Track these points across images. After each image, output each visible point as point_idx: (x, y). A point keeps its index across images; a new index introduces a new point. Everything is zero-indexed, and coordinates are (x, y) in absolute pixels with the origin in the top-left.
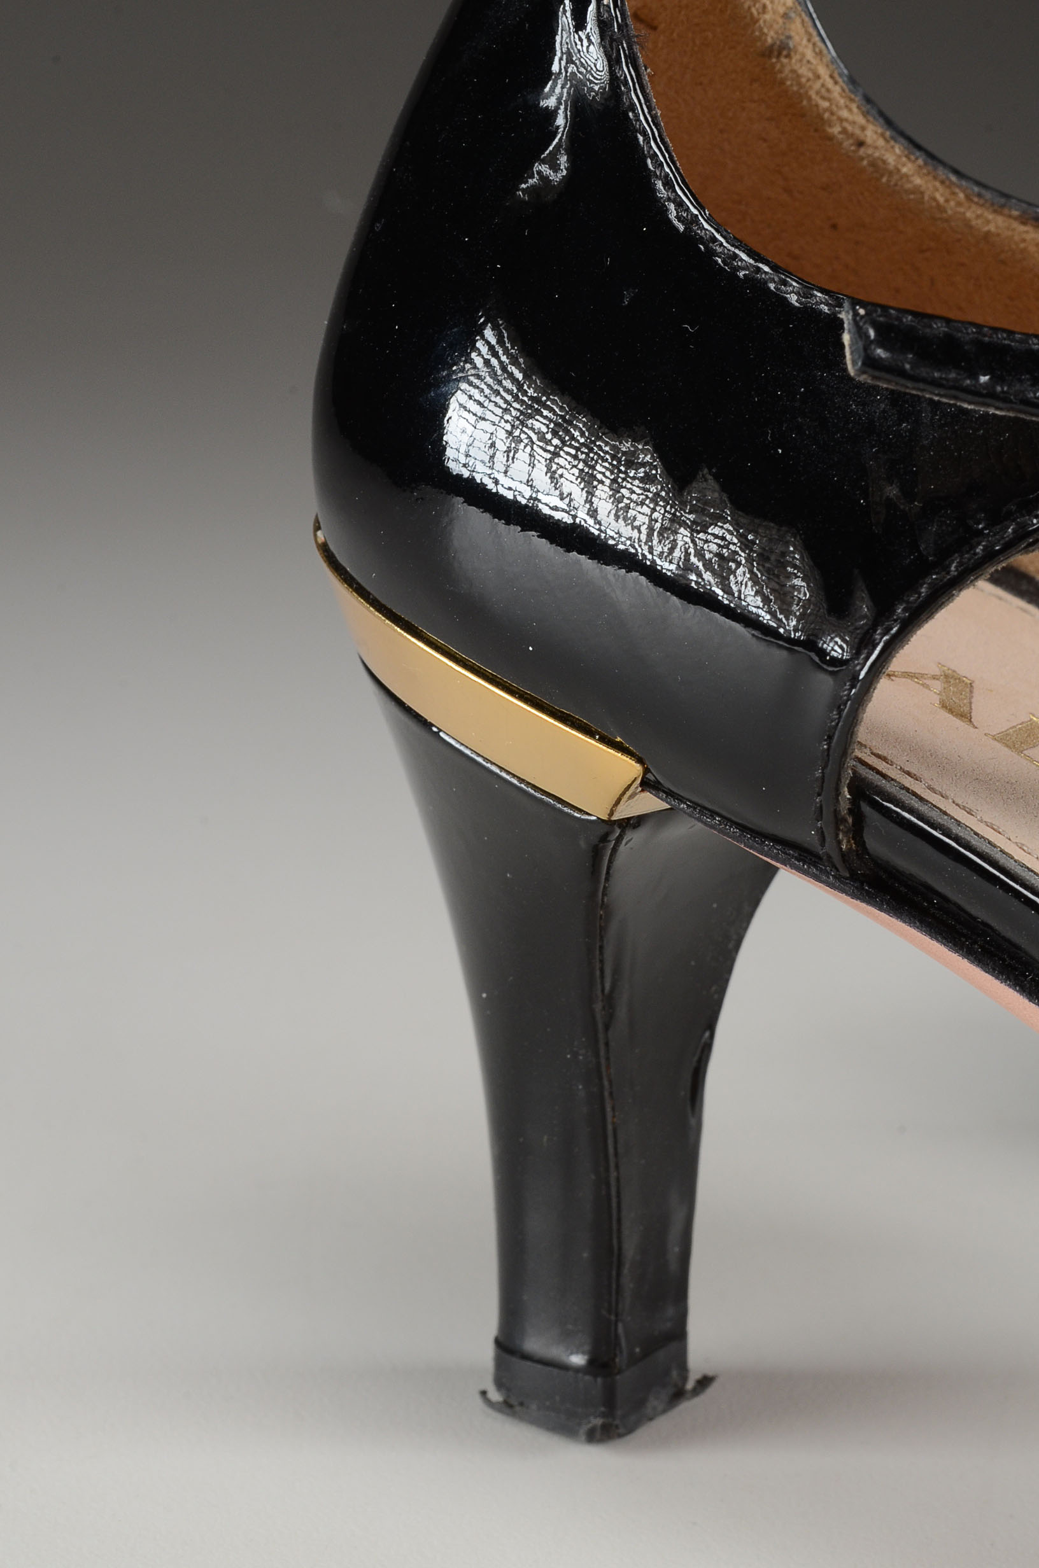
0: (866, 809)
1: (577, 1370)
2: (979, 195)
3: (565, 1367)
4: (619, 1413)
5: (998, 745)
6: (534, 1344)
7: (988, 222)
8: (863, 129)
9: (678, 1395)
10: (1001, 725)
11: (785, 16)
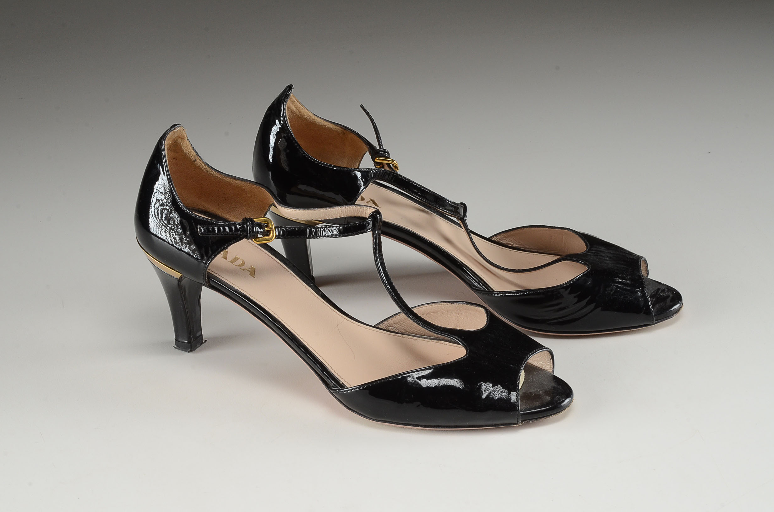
0: (209, 280)
1: (186, 343)
2: (226, 176)
3: (184, 343)
4: (193, 348)
5: (230, 263)
6: (180, 340)
7: (227, 180)
8: (208, 169)
9: (202, 343)
10: (230, 260)
11: (195, 157)
